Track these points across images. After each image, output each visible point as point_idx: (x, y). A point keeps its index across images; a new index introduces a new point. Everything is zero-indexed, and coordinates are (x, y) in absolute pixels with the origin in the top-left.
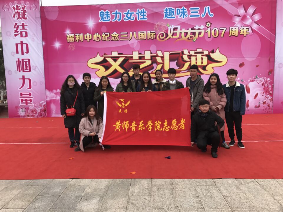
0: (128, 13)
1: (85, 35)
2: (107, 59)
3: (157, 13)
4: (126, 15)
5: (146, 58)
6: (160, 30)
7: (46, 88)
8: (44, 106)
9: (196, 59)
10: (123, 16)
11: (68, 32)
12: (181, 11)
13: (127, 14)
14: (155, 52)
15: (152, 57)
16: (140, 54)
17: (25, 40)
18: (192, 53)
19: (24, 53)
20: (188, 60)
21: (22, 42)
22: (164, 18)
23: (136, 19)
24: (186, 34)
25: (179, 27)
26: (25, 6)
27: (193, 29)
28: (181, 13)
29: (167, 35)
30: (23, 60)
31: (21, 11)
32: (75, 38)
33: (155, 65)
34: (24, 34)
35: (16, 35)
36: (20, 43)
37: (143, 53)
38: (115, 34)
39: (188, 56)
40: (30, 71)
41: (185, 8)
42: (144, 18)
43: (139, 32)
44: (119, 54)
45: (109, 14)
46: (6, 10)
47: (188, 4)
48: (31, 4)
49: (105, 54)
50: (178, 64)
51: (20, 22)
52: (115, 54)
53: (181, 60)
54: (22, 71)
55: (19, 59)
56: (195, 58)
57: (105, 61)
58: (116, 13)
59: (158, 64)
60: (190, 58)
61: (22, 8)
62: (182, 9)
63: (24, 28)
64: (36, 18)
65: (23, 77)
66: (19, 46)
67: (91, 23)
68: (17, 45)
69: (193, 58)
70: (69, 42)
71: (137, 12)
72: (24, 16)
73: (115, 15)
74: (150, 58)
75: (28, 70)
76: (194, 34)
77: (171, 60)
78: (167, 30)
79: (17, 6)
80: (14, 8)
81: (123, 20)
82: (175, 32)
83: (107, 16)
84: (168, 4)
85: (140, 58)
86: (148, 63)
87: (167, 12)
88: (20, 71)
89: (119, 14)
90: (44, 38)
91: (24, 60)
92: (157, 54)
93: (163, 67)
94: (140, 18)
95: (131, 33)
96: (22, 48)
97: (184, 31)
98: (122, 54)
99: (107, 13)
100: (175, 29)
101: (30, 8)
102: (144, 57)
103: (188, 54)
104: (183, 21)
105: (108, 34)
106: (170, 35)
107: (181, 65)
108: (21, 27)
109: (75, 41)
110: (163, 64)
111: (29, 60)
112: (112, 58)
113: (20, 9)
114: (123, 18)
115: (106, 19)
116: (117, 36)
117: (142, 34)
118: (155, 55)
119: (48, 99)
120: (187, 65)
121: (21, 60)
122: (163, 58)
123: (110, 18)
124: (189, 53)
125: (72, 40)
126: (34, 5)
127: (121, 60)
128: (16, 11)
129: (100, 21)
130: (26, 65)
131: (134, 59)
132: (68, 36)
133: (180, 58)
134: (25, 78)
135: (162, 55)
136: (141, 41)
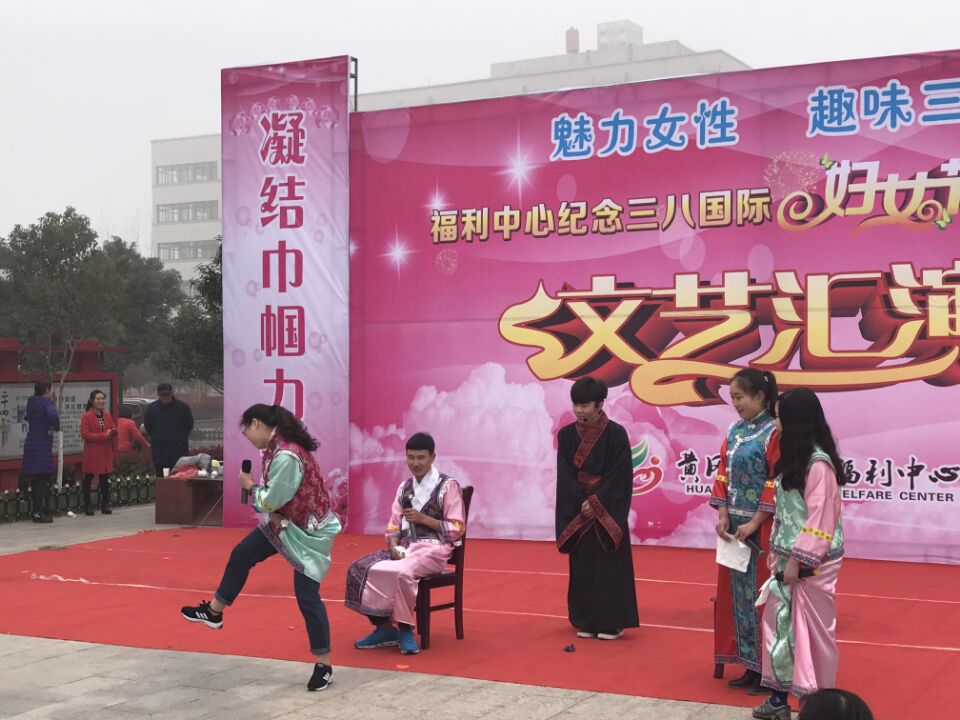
0: (663, 119)
1: (497, 215)
2: (574, 306)
3: (779, 111)
4: (652, 127)
5: (728, 302)
6: (792, 182)
7: (352, 420)
8: (342, 487)
9: (952, 307)
10: (643, 132)
11: (437, 203)
12: (882, 99)
13: (658, 123)
14: (768, 276)
15: (753, 296)
16: (702, 284)
17: (292, 238)
18: (933, 279)
19: (288, 286)
20: (914, 310)
21: (282, 244)
22: (809, 134)
23: (692, 142)
24: (905, 196)
25: (873, 168)
26: (300, 116)
27: (935, 174)
28: (882, 109)
29: (820, 204)
30: (281, 310)
31: (286, 134)
32: (460, 224)
33: (765, 331)
34: (292, 215)
35: (265, 221)
36: (276, 248)
37: (716, 280)
38: (608, 207)
39: (913, 292)
40: (302, 352)
41: (899, 87)
42: (724, 138)
43: (703, 196)
44: (619, 286)
45: (590, 126)
46: (239, 132)
47: (917, 65)
48: (319, 108)
49: (565, 288)
50: (866, 330)
51: (281, 172)
52: (604, 286)
53: (881, 311)
54: (275, 353)
55: (268, 308)
56: (944, 300)
57: (564, 314)
58: (616, 123)
59: (779, 325)
60: (922, 304)
61: (292, 122)
62: (888, 88)
63: (292, 196)
64: (334, 154)
65: (280, 372)
66: (274, 259)
67: (519, 168)
68: (266, 255)
69: (938, 304)
70: (440, 242)
71: (698, 113)
72: (297, 150)
73: (611, 128)
74: (744, 301)
75: (296, 350)
76: (941, 194)
77: (837, 310)
78: (822, 183)
79: (275, 116)
80: (265, 122)
81: (640, 149)
82: (854, 188)
83: (582, 136)
84: (827, 71)
85: (705, 301)
86: (739, 321)
87: (821, 108)
88: (269, 354)
89: (626, 127)
90: (356, 230)
91: (287, 312)
92: (775, 284)
93: (800, 342)
94: (708, 137)
95: (671, 199)
96: (282, 266)
97: (894, 183)
98: (631, 286)
99: (582, 122)
100: (857, 176)
101: (318, 122)
102: (720, 296)
103: (916, 285)
104: (891, 142)
105: (582, 205)
106: (833, 204)
107: (880, 331)
108: (283, 192)
109: (461, 237)
110: (802, 326)
111: (301, 310)
112: (591, 300)
113: (283, 127)
114: (640, 140)
115: (577, 149)
116: (614, 214)
117: (716, 203)
118: (768, 288)
119: (356, 462)
120: (908, 333)
121: (275, 311)
122: (800, 301)
123: (591, 144)
124: (919, 279)
125: (449, 233)
126: (329, 109)
127: (627, 308)
128: (272, 132)
129: (553, 159)
130: (291, 329)
131: (679, 304)
132: (436, 219)
133: (878, 301)
134: (285, 378)
135: (798, 290)
136: (711, 233)
